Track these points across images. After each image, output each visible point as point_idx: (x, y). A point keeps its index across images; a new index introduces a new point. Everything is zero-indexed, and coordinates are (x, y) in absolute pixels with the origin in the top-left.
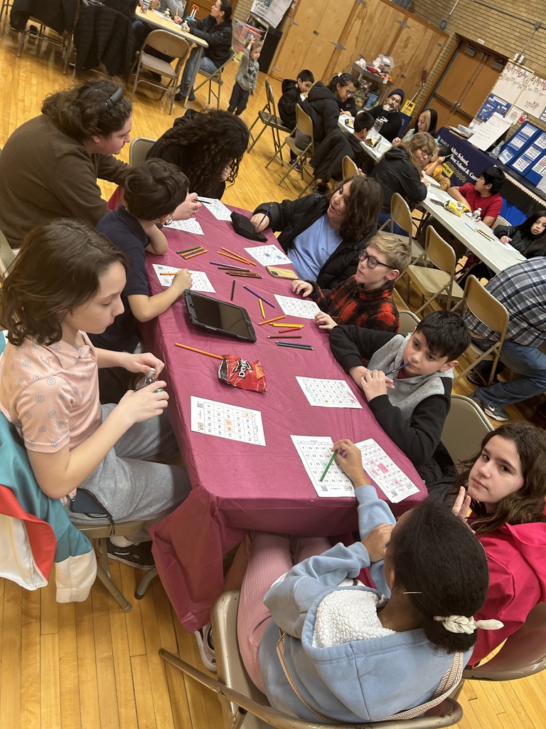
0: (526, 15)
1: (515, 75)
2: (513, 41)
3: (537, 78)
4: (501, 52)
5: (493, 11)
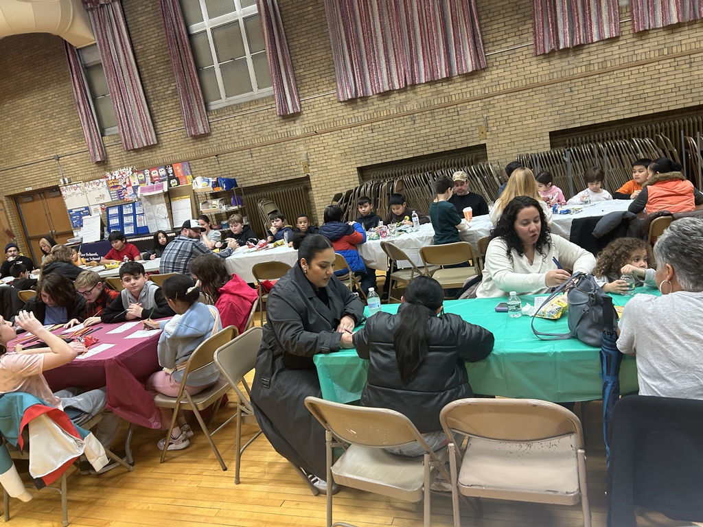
0: (43, 157)
1: (73, 191)
2: (51, 175)
3: (87, 183)
4: (49, 185)
5: (17, 169)
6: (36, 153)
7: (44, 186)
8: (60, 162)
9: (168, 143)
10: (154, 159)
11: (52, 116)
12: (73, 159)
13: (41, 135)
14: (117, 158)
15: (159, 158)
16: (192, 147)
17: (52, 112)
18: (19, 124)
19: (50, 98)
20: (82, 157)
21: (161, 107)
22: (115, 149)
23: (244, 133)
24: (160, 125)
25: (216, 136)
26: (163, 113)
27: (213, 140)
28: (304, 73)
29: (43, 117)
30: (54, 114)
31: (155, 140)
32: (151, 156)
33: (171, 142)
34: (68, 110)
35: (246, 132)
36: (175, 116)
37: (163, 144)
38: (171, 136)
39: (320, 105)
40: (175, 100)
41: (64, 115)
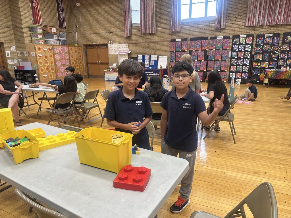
0: (103, 31)
2: (105, 39)
4: (103, 43)
5: (91, 34)
6: (101, 29)
7: (101, 43)
8: (110, 34)
9: (160, 33)
10: (152, 39)
11: (111, 15)
12: (116, 34)
13: (105, 23)
14: (136, 36)
15: (154, 39)
16: (170, 36)
17: (112, 14)
18: (96, 17)
19: (113, 8)
20: (121, 34)
21: (161, 18)
22: (136, 33)
23: (196, 33)
24: (159, 25)
25: (183, 33)
26: (161, 21)
27: (181, 35)
28: (231, 13)
29: (107, 15)
30: (113, 15)
31: (155, 31)
32: (151, 38)
33: (161, 33)
34: (119, 14)
35: (197, 33)
36: (166, 23)
37: (158, 33)
38: (162, 31)
39: (235, 27)
40: (168, 16)
41: (117, 15)
